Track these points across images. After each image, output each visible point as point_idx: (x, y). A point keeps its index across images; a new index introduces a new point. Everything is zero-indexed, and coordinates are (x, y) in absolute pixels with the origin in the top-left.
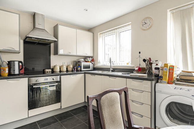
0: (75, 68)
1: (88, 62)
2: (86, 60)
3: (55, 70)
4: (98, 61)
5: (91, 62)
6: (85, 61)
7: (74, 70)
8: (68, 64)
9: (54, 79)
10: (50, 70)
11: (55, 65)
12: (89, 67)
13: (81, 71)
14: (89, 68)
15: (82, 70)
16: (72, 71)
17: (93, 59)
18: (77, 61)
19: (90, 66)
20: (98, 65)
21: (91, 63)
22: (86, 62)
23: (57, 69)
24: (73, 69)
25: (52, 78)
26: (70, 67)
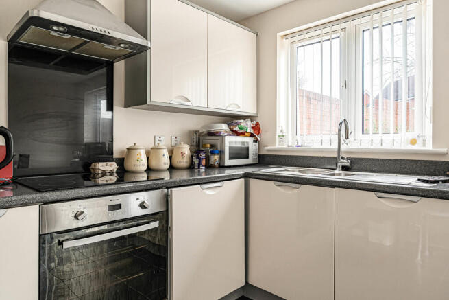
0: (203, 155)
1: (243, 134)
2: (237, 129)
3: (129, 165)
4: (278, 133)
5: (252, 135)
6: (232, 130)
7: (199, 164)
8: (173, 143)
9: (147, 203)
10: (114, 166)
11: (130, 145)
12: (245, 152)
13: (222, 167)
14: (247, 157)
15: (226, 164)
16: (191, 167)
17: (257, 124)
18: (205, 131)
19: (248, 148)
20: (278, 146)
21: (253, 139)
22: (238, 134)
23: (140, 162)
24: (196, 162)
25: (139, 202)
26: (183, 154)
